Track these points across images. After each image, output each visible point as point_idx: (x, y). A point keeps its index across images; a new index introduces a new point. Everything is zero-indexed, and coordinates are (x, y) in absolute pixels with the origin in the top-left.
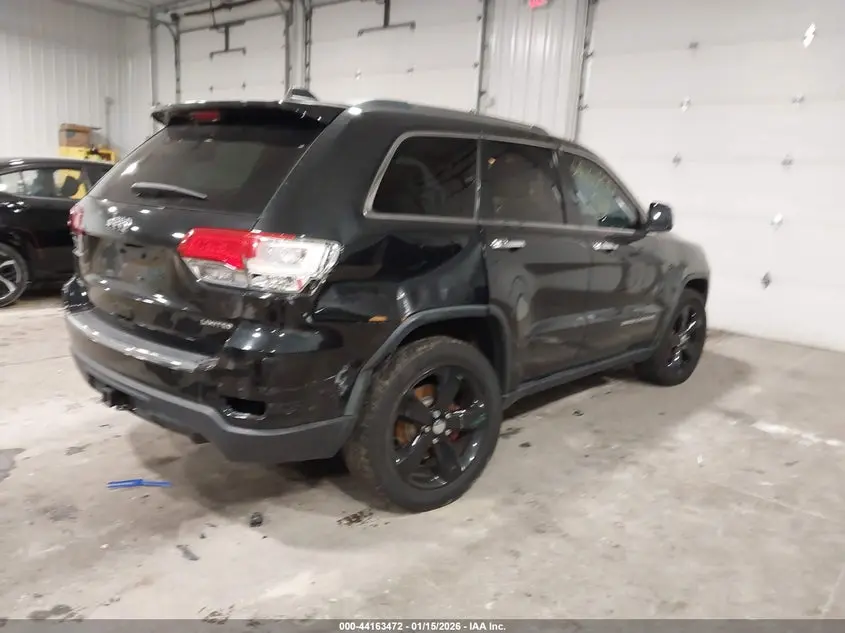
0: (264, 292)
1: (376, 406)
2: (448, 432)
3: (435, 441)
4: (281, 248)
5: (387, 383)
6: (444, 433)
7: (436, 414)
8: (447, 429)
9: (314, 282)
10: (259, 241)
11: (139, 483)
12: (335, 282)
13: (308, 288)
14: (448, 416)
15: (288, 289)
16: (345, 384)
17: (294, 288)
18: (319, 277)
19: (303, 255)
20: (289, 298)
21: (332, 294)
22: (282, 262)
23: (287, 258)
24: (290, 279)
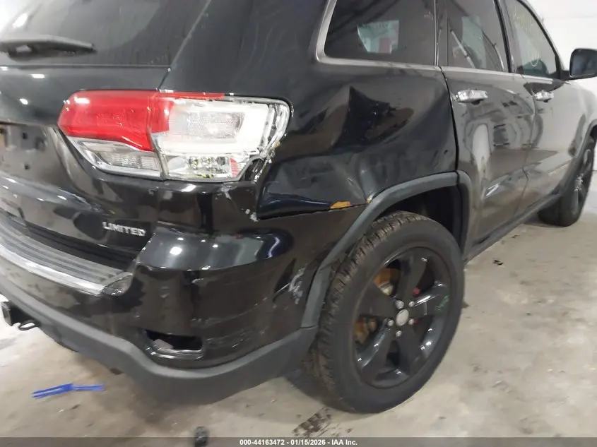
0: (186, 182)
1: (335, 307)
2: (412, 321)
3: (399, 333)
4: (203, 115)
5: (347, 279)
6: (407, 322)
7: (400, 304)
8: (410, 317)
9: (256, 162)
10: (172, 104)
11: (67, 388)
12: (285, 161)
13: (248, 173)
14: (411, 304)
15: (220, 176)
16: (299, 290)
17: (229, 174)
18: (264, 154)
19: (238, 124)
20: (225, 190)
21: (282, 176)
22: (208, 136)
23: (213, 129)
24: (222, 160)
